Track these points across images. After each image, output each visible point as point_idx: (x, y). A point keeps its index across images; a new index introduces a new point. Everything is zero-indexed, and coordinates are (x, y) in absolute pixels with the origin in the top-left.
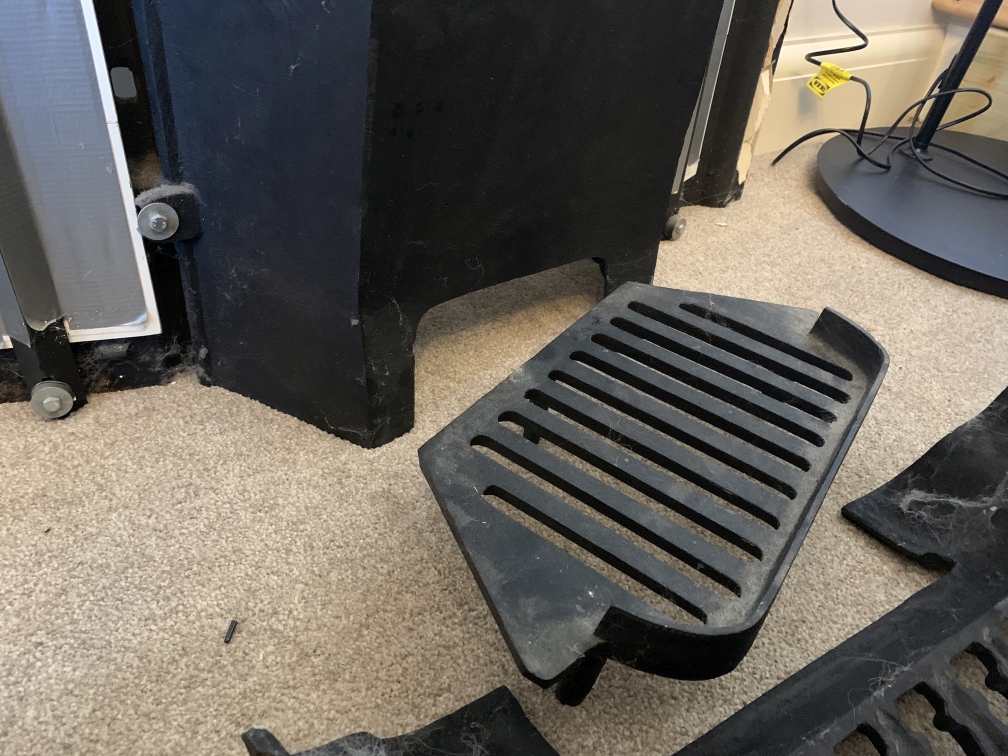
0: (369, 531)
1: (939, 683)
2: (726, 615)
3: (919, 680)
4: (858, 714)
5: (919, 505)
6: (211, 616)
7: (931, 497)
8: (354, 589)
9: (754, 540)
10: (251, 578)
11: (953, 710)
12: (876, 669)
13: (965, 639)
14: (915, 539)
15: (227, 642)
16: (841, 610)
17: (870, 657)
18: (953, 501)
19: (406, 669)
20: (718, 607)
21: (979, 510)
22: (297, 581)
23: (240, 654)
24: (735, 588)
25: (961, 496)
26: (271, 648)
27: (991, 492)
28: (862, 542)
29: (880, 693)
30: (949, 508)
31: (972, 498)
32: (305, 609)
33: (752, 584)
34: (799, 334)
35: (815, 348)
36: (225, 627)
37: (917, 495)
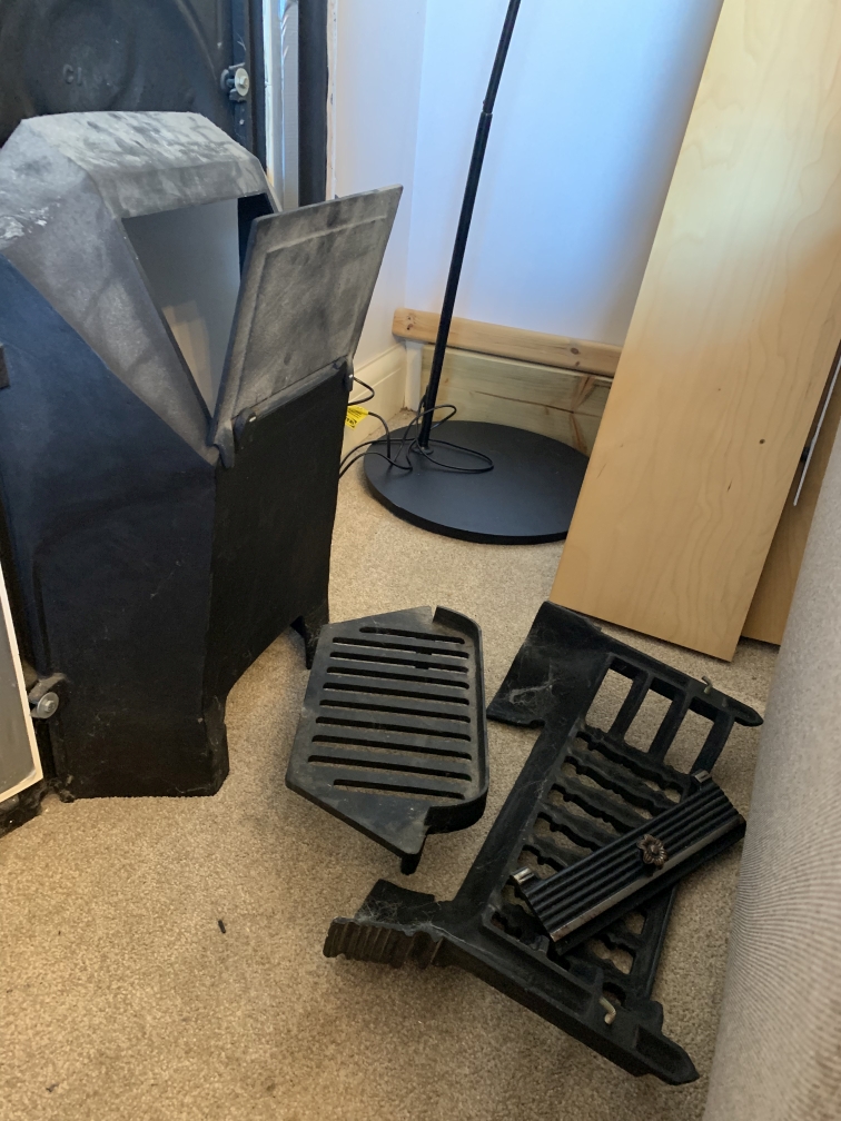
0: (253, 841)
1: (560, 781)
2: (470, 791)
3: (552, 783)
4: (536, 810)
5: (518, 697)
6: (202, 926)
7: (522, 691)
8: (269, 874)
9: (464, 750)
10: (207, 897)
11: (570, 790)
12: (534, 787)
13: (562, 757)
14: (524, 716)
15: (224, 932)
16: (506, 768)
17: (530, 783)
18: (533, 689)
19: (325, 898)
20: (465, 790)
21: (544, 690)
22: (236, 886)
23: (235, 935)
24: (467, 778)
25: (535, 686)
26: (249, 924)
27: (547, 679)
28: (500, 729)
29: (540, 797)
30: (531, 694)
31: (540, 685)
32: (251, 896)
33: (474, 772)
34: (427, 624)
35: (440, 630)
36: (216, 926)
37: (515, 692)
